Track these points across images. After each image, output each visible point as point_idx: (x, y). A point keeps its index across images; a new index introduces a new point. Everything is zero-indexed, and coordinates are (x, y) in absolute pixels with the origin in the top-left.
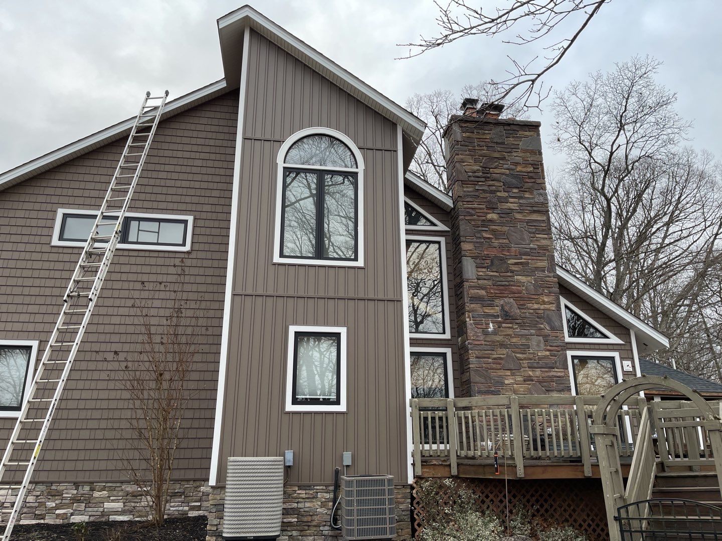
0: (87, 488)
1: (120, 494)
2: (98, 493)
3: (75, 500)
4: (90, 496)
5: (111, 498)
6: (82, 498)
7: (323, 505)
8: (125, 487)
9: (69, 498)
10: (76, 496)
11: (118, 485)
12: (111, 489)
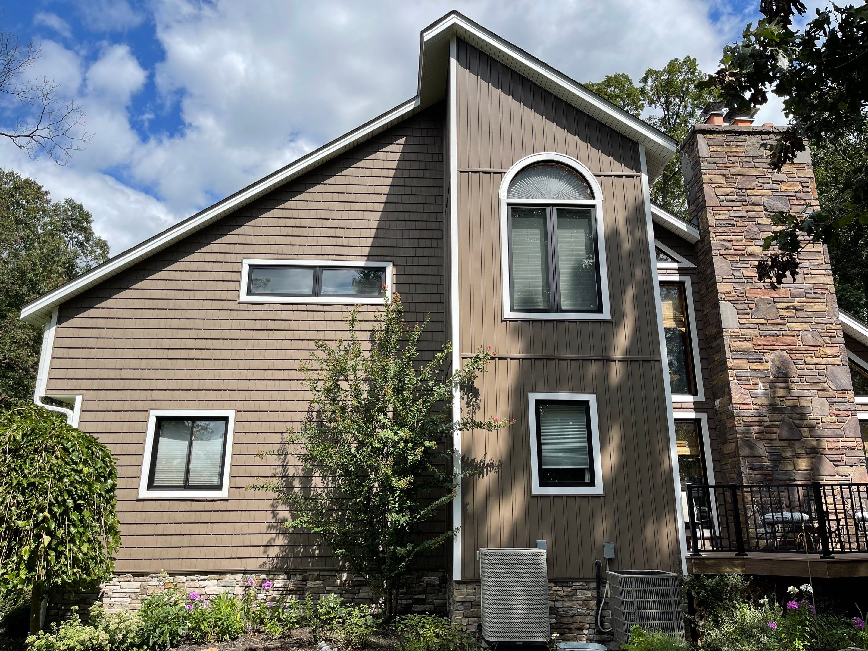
0: (300, 577)
2: (312, 582)
3: (288, 591)
5: (327, 589)
7: (584, 604)
10: (288, 586)
11: (334, 573)
12: (326, 578)
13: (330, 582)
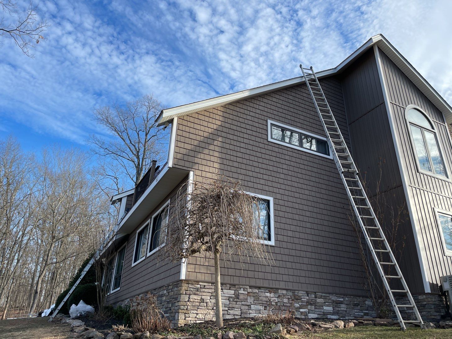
0: (313, 296)
1: (330, 301)
4: (315, 301)
6: (312, 302)
8: (331, 297)
9: (305, 302)
13: (327, 300)
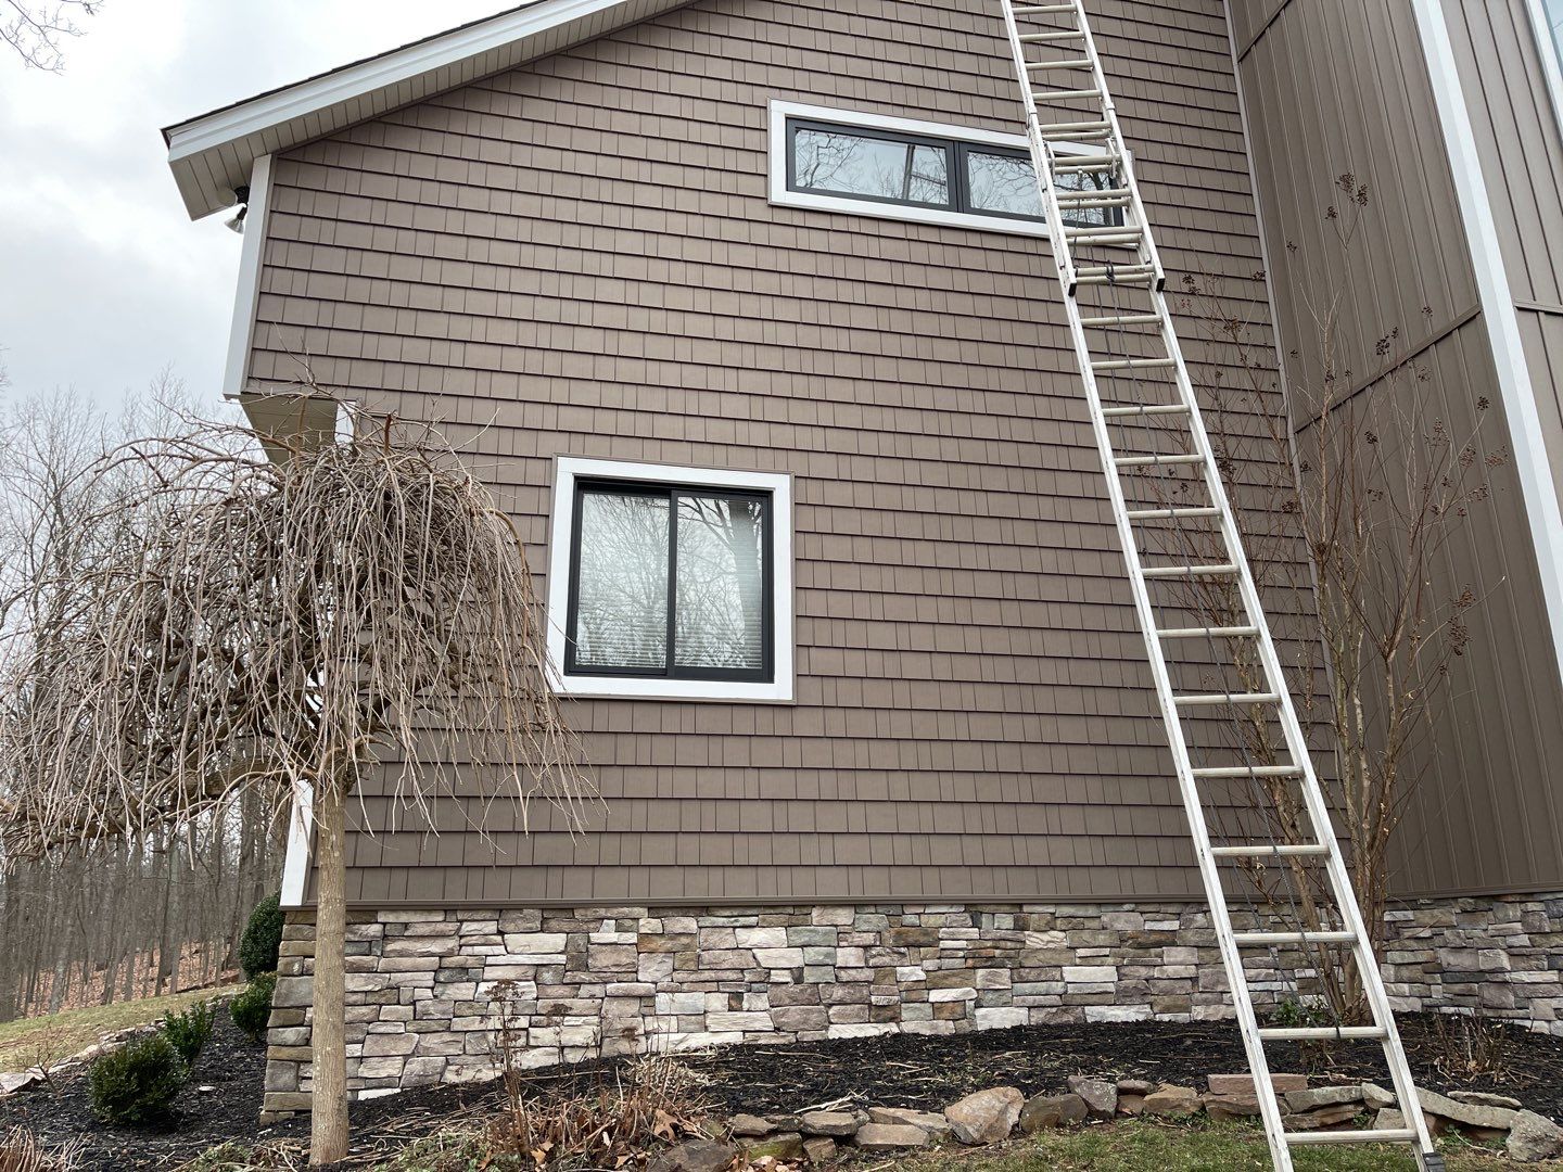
1: (1102, 938)
2: (1036, 935)
3: (980, 958)
4: (1018, 946)
5: (1081, 952)
6: (997, 952)
8: (1112, 920)
9: (961, 954)
10: (978, 944)
11: (1092, 911)
12: (1074, 925)
13: (1086, 935)
